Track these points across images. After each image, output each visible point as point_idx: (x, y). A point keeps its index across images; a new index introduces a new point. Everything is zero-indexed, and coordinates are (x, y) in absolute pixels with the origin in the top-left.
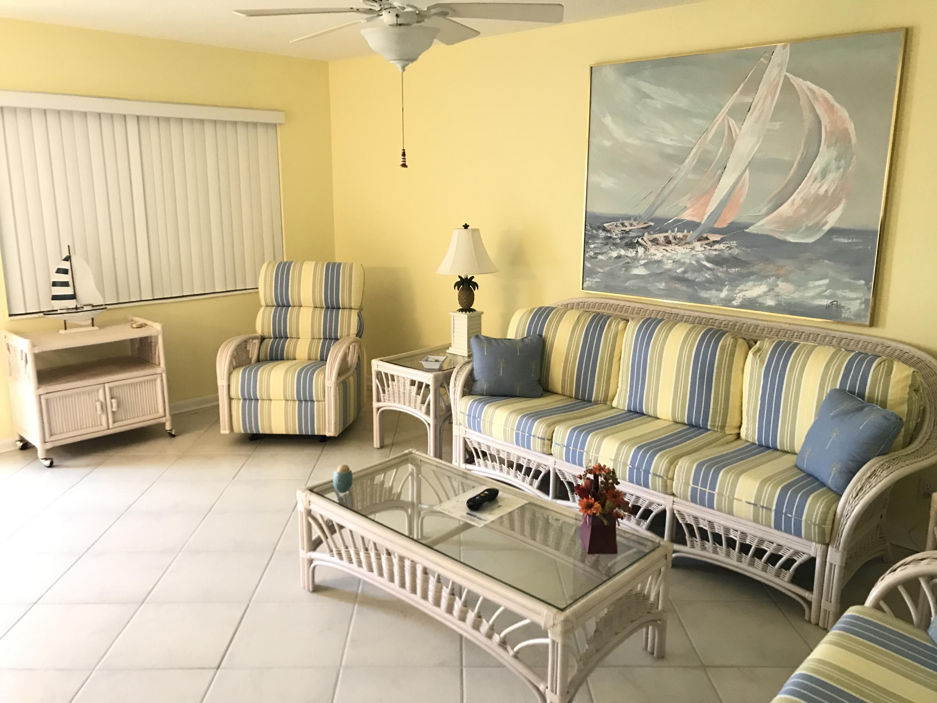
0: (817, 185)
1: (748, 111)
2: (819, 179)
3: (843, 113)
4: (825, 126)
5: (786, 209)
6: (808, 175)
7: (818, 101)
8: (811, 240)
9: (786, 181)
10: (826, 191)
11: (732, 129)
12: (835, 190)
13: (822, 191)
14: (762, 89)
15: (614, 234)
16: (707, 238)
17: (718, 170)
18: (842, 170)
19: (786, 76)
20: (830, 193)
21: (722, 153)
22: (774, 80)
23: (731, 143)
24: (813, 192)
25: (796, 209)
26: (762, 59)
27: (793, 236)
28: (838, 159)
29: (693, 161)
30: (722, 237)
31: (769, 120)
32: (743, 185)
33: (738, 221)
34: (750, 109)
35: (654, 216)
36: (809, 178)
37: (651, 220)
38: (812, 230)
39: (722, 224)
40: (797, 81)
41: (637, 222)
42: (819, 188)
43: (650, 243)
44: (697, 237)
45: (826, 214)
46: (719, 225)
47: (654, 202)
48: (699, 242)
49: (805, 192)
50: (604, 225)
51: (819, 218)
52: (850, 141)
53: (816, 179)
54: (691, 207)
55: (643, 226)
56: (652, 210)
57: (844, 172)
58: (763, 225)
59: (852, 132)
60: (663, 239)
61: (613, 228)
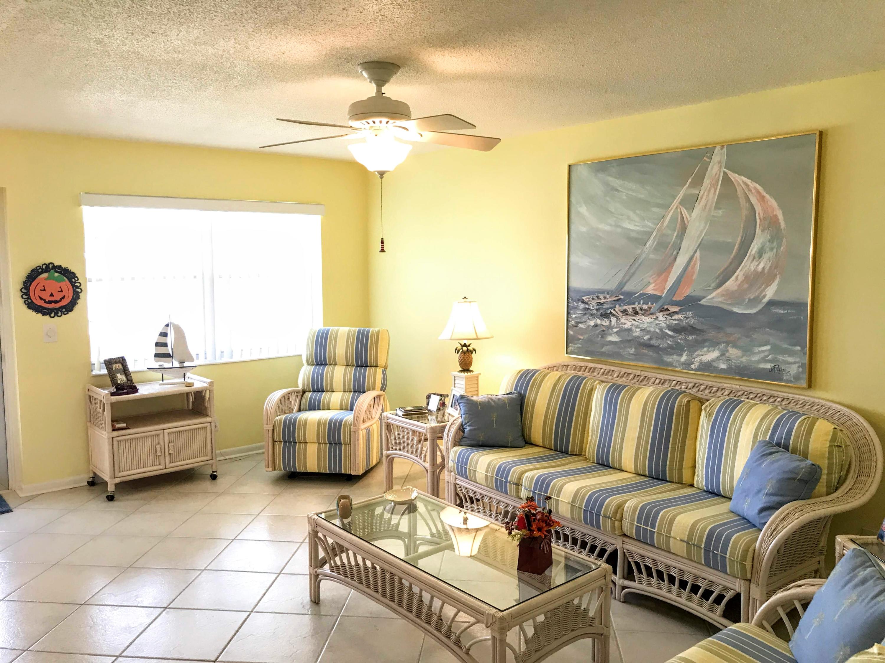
0: (755, 263)
1: (696, 201)
2: (757, 259)
3: (773, 203)
4: (759, 214)
5: (731, 284)
6: (748, 255)
7: (751, 191)
8: (753, 311)
9: (730, 260)
10: (763, 268)
11: (684, 216)
12: (771, 267)
13: (760, 269)
14: (707, 182)
15: (591, 306)
16: (667, 310)
17: (674, 251)
18: (775, 250)
19: (724, 172)
20: (766, 271)
21: (676, 236)
22: (716, 175)
23: (684, 228)
24: (752, 269)
25: (740, 284)
26: (705, 158)
27: (739, 308)
28: (771, 241)
29: (653, 243)
30: (680, 308)
31: (713, 208)
32: (695, 264)
33: (692, 294)
34: (697, 199)
35: (623, 290)
36: (748, 258)
37: (621, 294)
38: (754, 302)
39: (679, 297)
40: (734, 176)
41: (610, 295)
42: (757, 266)
43: (620, 314)
44: (659, 309)
45: (765, 289)
46: (677, 298)
47: (624, 277)
48: (661, 313)
49: (746, 269)
50: (583, 298)
51: (758, 292)
52: (780, 226)
53: (754, 258)
54: (654, 283)
55: (614, 299)
56: (621, 285)
57: (777, 251)
58: (713, 298)
59: (780, 217)
60: (631, 310)
61: (590, 301)
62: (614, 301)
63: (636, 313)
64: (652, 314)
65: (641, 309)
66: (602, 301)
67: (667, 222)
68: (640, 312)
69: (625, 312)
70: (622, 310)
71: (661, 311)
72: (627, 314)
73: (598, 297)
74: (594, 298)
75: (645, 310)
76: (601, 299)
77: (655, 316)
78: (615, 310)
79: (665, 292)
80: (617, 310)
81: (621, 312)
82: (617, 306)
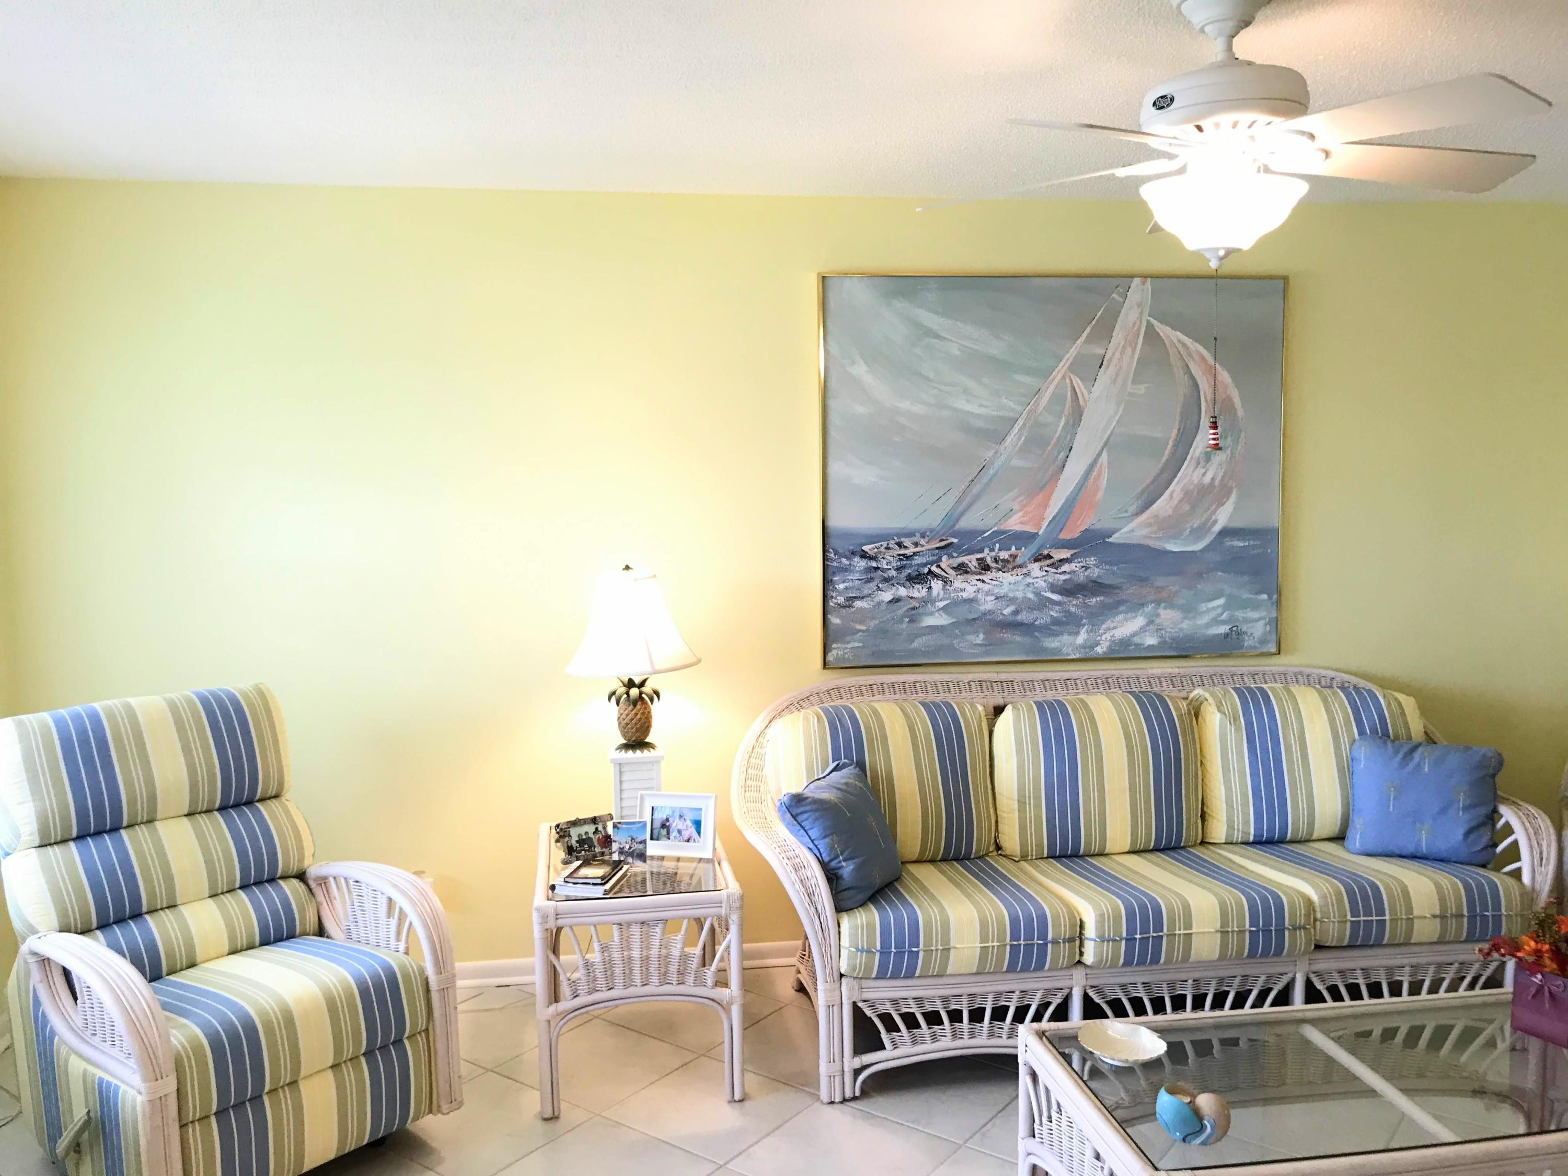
0: (1200, 471)
1: (1100, 367)
2: (1202, 464)
3: (1224, 376)
4: (1205, 393)
5: (1162, 506)
6: (1189, 458)
7: (1193, 358)
8: (1198, 547)
9: (1160, 466)
10: (1213, 479)
11: (1078, 392)
12: (1224, 476)
13: (1207, 479)
14: (1118, 336)
17: (1059, 453)
18: (1229, 451)
19: (1148, 322)
20: (1217, 482)
21: (1064, 426)
22: (1135, 323)
23: (1077, 414)
24: (1196, 480)
25: (1177, 506)
26: (1114, 295)
27: (1175, 543)
31: (1130, 380)
32: (1099, 475)
33: (1095, 527)
34: (1102, 364)
35: (957, 527)
36: (1190, 462)
37: (953, 535)
38: (1198, 532)
39: (1070, 533)
40: (1163, 330)
41: (927, 539)
42: (1204, 475)
43: (952, 572)
44: (1032, 556)
45: (1214, 512)
46: (1065, 535)
47: (958, 502)
48: (1037, 564)
49: (1185, 481)
50: (864, 548)
51: (1205, 516)
52: (1236, 413)
53: (1198, 464)
54: (1020, 510)
55: (938, 545)
56: (952, 518)
57: (1232, 453)
58: (1132, 531)
59: (1237, 401)
60: (975, 563)
61: (881, 552)
62: (937, 548)
63: (987, 568)
64: (1020, 566)
65: (996, 560)
66: (908, 552)
67: (1044, 401)
68: (993, 565)
69: (962, 569)
70: (955, 565)
71: (1036, 560)
72: (967, 572)
73: (900, 545)
74: (891, 546)
75: (1003, 560)
76: (906, 547)
77: (1024, 571)
78: (939, 566)
79: (1045, 524)
80: (943, 565)
81: (953, 568)
82: (944, 558)
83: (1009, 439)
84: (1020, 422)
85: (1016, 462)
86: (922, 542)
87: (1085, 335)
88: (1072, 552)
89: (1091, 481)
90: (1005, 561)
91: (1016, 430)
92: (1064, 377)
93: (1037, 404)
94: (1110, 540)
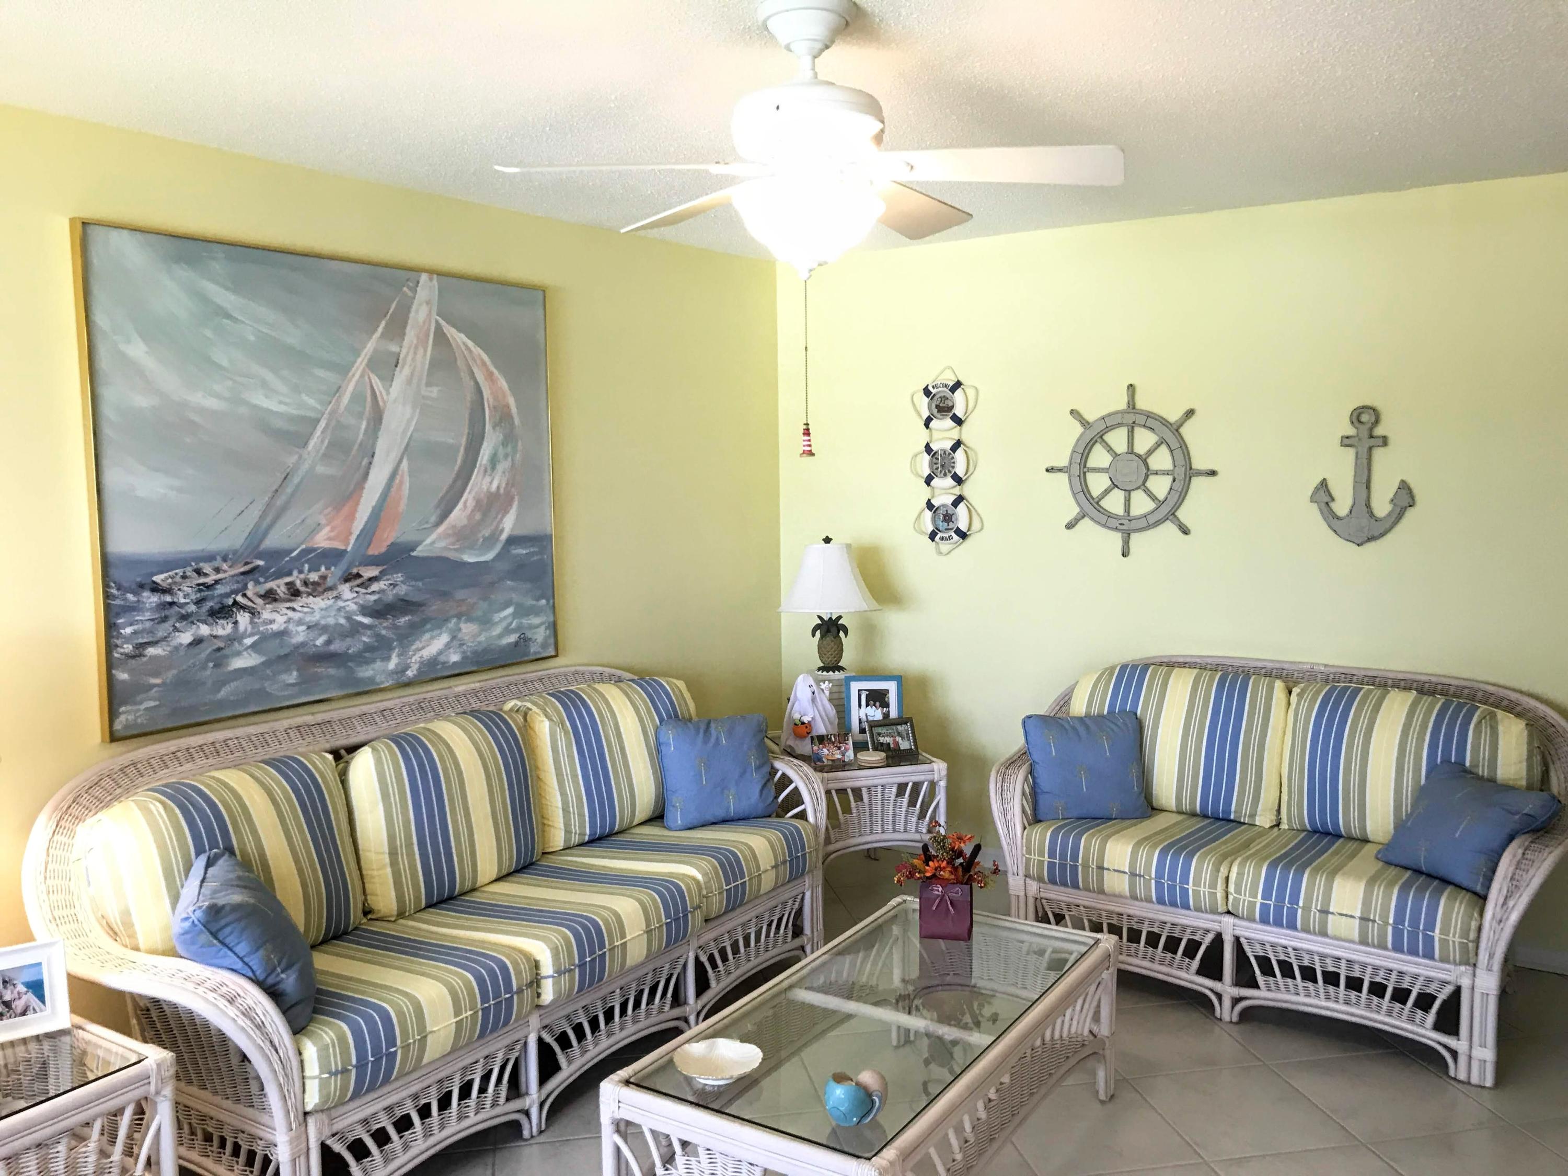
0: (488, 479)
1: (396, 366)
2: (489, 471)
3: (503, 383)
4: (487, 400)
5: (458, 515)
6: (477, 465)
7: (476, 363)
8: (489, 556)
9: (455, 474)
10: (498, 488)
11: (378, 393)
12: (507, 484)
13: (494, 487)
14: (411, 334)
16: (358, 576)
17: (363, 458)
18: (510, 459)
19: (437, 321)
20: (502, 491)
21: (366, 430)
22: (426, 323)
23: (377, 416)
24: (485, 487)
25: (470, 515)
26: (405, 289)
27: (471, 554)
28: (504, 444)
29: (322, 442)
31: (424, 381)
32: (401, 482)
33: (398, 541)
34: (398, 363)
35: (263, 546)
36: (479, 469)
38: (491, 540)
39: (378, 548)
40: (450, 331)
41: (229, 563)
42: (491, 483)
43: (260, 601)
44: (342, 576)
45: (502, 519)
46: (374, 551)
47: (262, 517)
48: (347, 585)
49: (476, 489)
50: (155, 578)
51: (495, 524)
52: (513, 423)
53: (486, 471)
54: (327, 525)
55: (242, 570)
56: (258, 535)
57: (512, 460)
58: (433, 543)
59: (514, 410)
60: (283, 588)
61: (175, 583)
62: (243, 573)
63: (295, 593)
64: (330, 589)
65: (306, 583)
66: (209, 580)
67: (346, 399)
68: (302, 589)
69: (270, 596)
70: (262, 592)
71: (347, 580)
72: (275, 600)
73: (199, 572)
74: (188, 574)
75: (314, 583)
76: (206, 575)
77: (335, 593)
78: (244, 595)
79: (352, 541)
80: (249, 593)
81: (261, 596)
82: (250, 585)
83: (312, 444)
84: (323, 424)
85: (320, 469)
86: (225, 567)
87: (380, 329)
88: (380, 569)
89: (393, 490)
90: (315, 584)
91: (318, 433)
92: (362, 376)
93: (338, 402)
94: (414, 554)
